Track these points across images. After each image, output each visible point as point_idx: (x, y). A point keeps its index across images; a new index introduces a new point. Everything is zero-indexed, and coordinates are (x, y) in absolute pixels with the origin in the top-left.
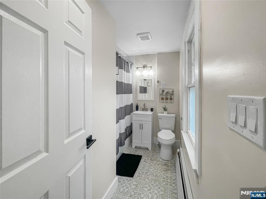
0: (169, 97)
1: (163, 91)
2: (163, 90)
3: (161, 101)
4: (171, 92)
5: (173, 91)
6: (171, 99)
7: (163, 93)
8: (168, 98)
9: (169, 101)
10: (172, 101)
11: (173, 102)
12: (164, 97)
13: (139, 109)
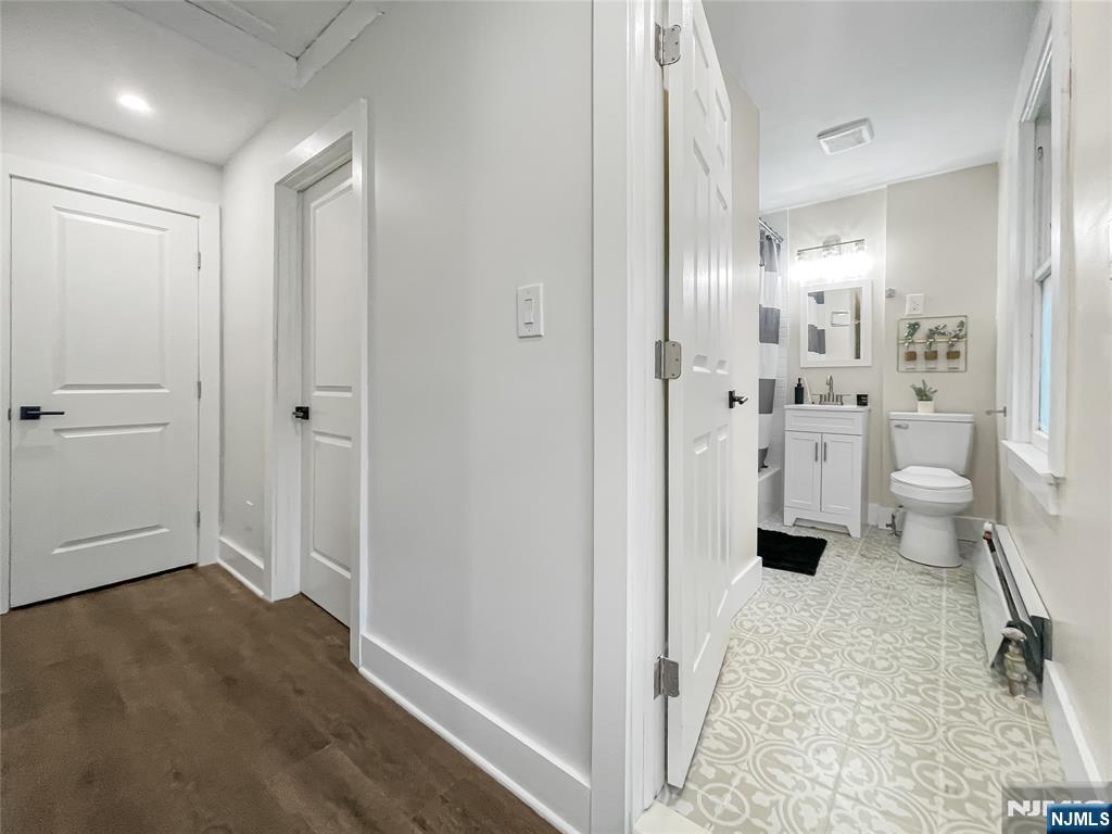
0: (942, 348)
1: (914, 328)
2: (913, 322)
3: (904, 365)
4: (952, 326)
5: (962, 324)
6: (953, 355)
7: (912, 335)
8: (936, 352)
9: (942, 363)
10: (960, 363)
11: (962, 367)
12: (920, 350)
13: (808, 396)
